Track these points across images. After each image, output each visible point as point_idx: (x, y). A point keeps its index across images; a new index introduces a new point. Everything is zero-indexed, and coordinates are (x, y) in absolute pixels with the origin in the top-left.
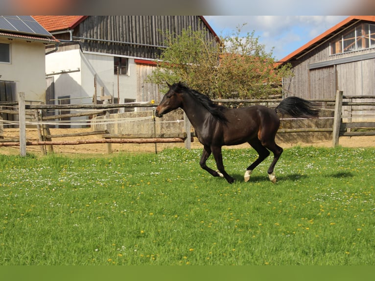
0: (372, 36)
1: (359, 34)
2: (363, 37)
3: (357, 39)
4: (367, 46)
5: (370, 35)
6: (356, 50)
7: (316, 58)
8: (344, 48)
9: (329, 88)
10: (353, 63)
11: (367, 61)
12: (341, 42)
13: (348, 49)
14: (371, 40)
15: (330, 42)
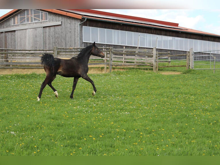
0: (34, 16)
1: (28, 14)
2: (30, 16)
3: (27, 17)
4: (32, 21)
5: (33, 15)
6: (26, 23)
7: (5, 26)
8: (20, 21)
9: (11, 43)
10: (24, 30)
11: (32, 29)
12: (18, 18)
13: (22, 22)
14: (34, 18)
15: (12, 18)
